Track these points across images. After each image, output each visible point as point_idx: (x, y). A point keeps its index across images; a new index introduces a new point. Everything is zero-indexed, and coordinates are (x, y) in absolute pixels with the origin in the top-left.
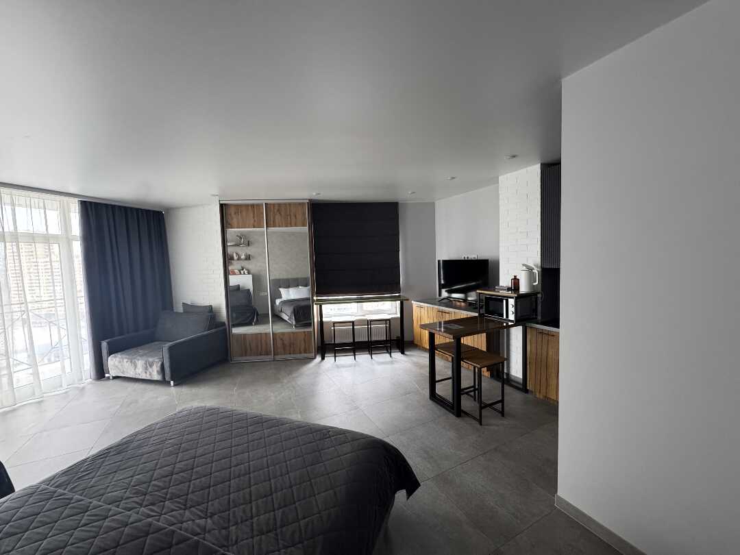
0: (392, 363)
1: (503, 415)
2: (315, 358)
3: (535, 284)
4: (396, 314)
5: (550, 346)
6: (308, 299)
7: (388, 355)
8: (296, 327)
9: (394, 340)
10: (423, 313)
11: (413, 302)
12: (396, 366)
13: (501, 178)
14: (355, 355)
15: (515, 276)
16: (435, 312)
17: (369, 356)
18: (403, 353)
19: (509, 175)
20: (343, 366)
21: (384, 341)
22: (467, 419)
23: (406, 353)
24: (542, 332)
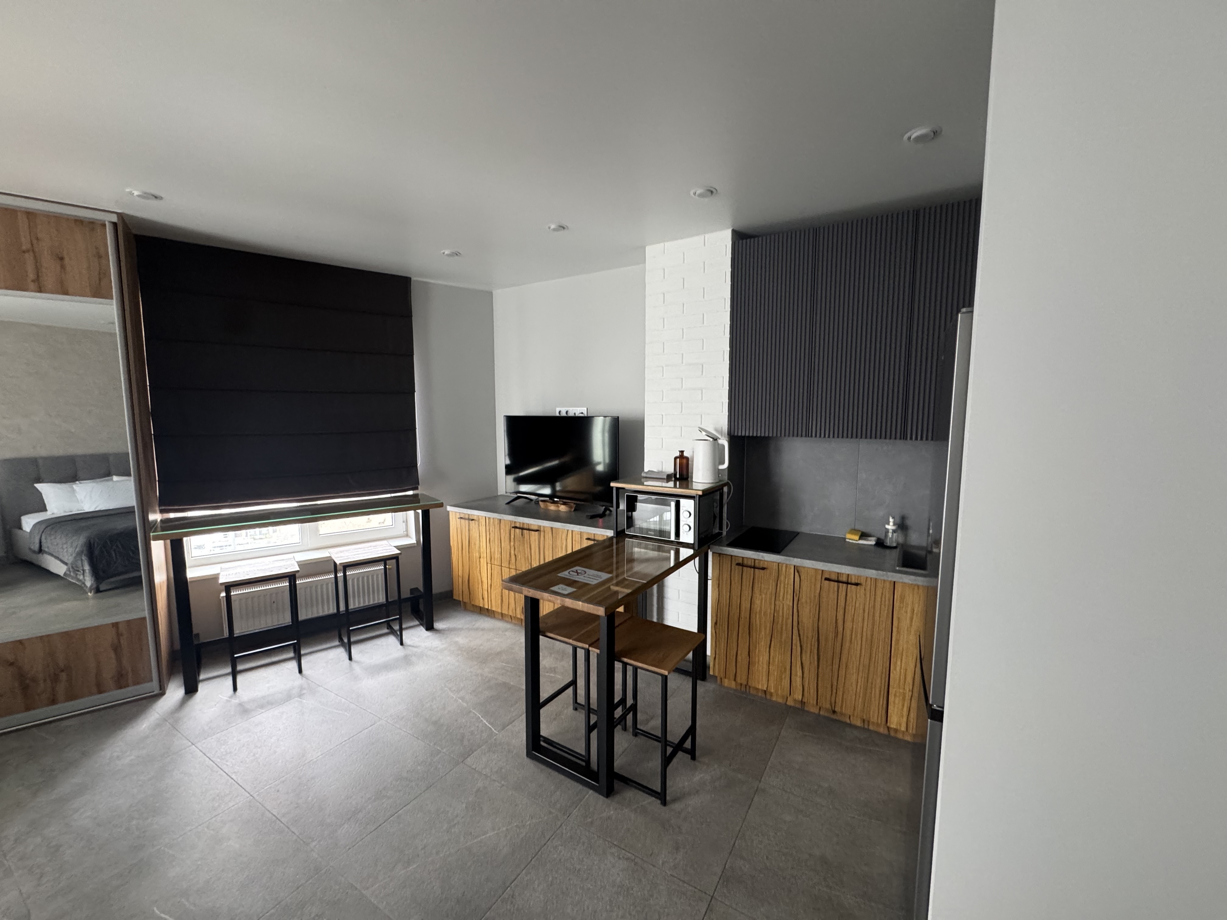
0: (407, 660)
1: (693, 758)
2: (162, 693)
3: (721, 467)
4: (407, 536)
5: (757, 591)
6: (127, 512)
7: (392, 640)
8: (98, 591)
9: (407, 600)
10: (475, 534)
11: (449, 508)
12: (420, 668)
13: (651, 251)
14: (298, 658)
15: (682, 452)
16: (505, 529)
17: (341, 652)
18: (430, 627)
19: (668, 245)
20: (266, 703)
21: (379, 606)
22: (631, 794)
23: (437, 625)
24: (742, 564)
